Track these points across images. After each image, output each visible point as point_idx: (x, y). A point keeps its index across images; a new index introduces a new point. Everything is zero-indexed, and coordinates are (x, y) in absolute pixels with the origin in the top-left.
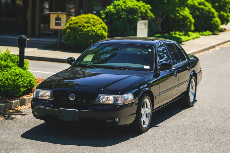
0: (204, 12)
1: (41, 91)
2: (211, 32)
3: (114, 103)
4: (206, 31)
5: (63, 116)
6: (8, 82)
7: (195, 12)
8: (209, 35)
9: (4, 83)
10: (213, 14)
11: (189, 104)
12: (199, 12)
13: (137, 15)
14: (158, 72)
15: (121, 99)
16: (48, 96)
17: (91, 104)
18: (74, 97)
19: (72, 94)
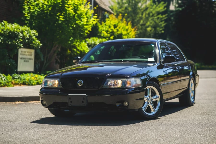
1: (49, 80)
3: (123, 88)
5: (71, 102)
13: (17, 40)
14: (162, 64)
15: (129, 83)
16: (56, 84)
17: (98, 89)
18: (83, 83)
19: (80, 80)
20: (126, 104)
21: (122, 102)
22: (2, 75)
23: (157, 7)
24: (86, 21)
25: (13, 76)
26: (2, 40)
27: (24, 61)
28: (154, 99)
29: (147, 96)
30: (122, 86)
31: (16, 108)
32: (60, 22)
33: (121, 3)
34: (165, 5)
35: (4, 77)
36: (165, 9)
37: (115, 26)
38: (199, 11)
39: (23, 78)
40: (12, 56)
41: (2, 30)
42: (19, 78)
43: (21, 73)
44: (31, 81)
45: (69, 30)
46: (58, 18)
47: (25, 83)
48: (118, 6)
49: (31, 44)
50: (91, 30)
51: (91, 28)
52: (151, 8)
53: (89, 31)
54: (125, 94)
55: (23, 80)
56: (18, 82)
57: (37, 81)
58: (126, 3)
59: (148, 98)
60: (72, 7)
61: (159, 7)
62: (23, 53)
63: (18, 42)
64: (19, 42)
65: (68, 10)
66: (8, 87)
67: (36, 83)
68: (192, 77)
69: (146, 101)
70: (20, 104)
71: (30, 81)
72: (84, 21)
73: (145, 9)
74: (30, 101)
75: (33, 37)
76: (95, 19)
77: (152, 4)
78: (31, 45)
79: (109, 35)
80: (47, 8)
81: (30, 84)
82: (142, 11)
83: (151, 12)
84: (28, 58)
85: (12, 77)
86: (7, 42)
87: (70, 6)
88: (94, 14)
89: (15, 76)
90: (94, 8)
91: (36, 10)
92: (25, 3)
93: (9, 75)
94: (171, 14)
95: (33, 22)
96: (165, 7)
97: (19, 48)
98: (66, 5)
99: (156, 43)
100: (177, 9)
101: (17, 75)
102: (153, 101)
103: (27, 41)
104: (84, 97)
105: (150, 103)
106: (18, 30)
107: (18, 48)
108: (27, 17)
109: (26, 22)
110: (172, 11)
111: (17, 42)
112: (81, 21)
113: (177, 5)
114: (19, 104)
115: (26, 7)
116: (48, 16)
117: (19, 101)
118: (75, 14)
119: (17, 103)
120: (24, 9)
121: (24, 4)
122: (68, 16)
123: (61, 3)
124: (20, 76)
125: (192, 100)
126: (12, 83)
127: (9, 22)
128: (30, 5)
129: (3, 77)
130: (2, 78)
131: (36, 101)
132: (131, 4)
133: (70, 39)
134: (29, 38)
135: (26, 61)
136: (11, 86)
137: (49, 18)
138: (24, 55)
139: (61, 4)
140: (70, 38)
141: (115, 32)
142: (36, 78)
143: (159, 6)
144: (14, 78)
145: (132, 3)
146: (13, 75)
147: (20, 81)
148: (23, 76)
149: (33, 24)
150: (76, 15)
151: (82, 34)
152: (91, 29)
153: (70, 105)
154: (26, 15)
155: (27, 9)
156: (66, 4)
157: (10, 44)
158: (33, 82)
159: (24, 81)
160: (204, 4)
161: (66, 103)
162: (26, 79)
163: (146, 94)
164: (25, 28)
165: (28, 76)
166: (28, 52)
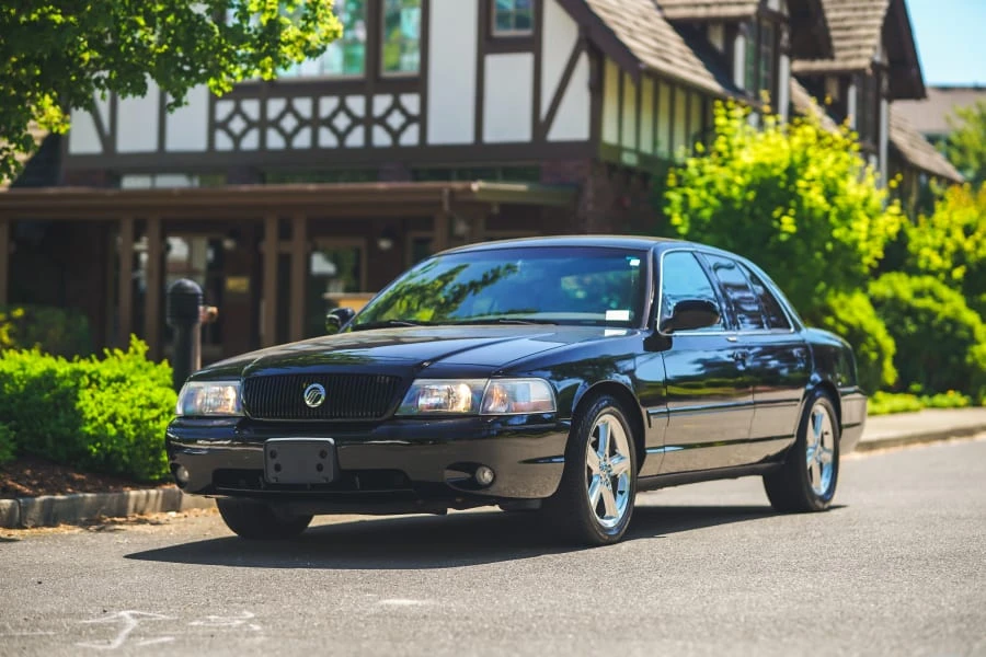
0: (935, 323)
1: (202, 387)
2: (963, 394)
3: (474, 412)
4: (944, 391)
5: (278, 468)
6: (116, 426)
7: (903, 324)
8: (956, 406)
9: (101, 427)
10: (971, 330)
11: (810, 500)
12: (916, 321)
14: (660, 332)
15: (498, 395)
16: (230, 403)
17: (383, 418)
18: (323, 397)
19: (315, 385)
20: (487, 476)
21: (473, 468)
30: (474, 406)
32: (784, 238)
37: (968, 231)
46: (775, 224)
50: (881, 255)
51: (881, 246)
54: (485, 438)
59: (602, 461)
60: (818, 186)
65: (806, 197)
68: (819, 397)
79: (948, 264)
80: (742, 195)
87: (812, 184)
88: (889, 203)
90: (888, 183)
91: (705, 202)
98: (801, 183)
104: (323, 450)
108: (678, 225)
112: (850, 228)
118: (830, 210)
122: (807, 217)
123: (784, 178)
133: (818, 289)
137: (749, 226)
139: (783, 182)
140: (818, 285)
141: (969, 253)
150: (834, 210)
152: (883, 251)
153: (274, 481)
154: (674, 220)
155: (679, 199)
156: (799, 179)
161: (261, 472)
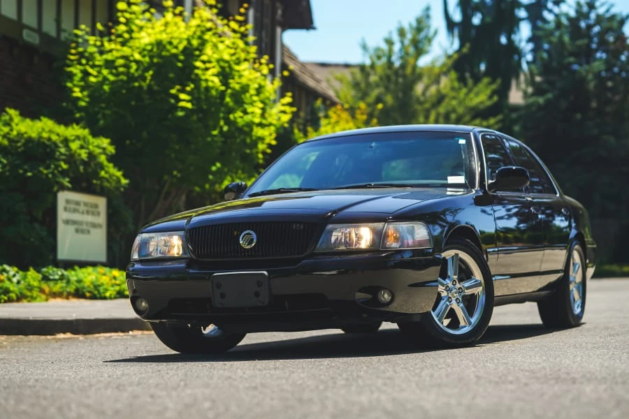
1: (153, 237)
3: (376, 249)
5: (223, 296)
13: (53, 166)
14: (488, 192)
15: (392, 235)
16: (176, 248)
17: (303, 256)
18: (255, 241)
19: (247, 232)
20: (386, 297)
21: (374, 291)
22: (12, 270)
23: (472, 95)
24: (258, 111)
25: (45, 272)
26: (4, 166)
27: (77, 231)
28: (468, 288)
29: (448, 281)
30: (373, 243)
31: (57, 345)
32: (181, 114)
33: (363, 85)
34: (494, 87)
35: (17, 274)
36: (495, 98)
38: (594, 104)
39: (75, 278)
40: (39, 215)
41: (4, 136)
42: (62, 277)
43: (69, 265)
44: (99, 286)
45: (209, 139)
46: (173, 101)
47: (80, 293)
48: (353, 92)
49: (95, 181)
50: (274, 143)
51: (274, 135)
52: (454, 98)
53: (270, 146)
55: (75, 283)
56: (61, 290)
57: (117, 288)
58: (377, 86)
59: (450, 285)
60: (214, 67)
61: (477, 94)
62: (72, 206)
63: (56, 172)
64: (59, 172)
65: (203, 77)
66: (29, 301)
67: (114, 293)
68: (576, 244)
69: (444, 294)
70: (68, 339)
71: (96, 287)
72: (252, 113)
73: (434, 100)
74: (99, 333)
75: (99, 158)
76: (288, 109)
77: (456, 84)
78: (96, 184)
80: (140, 72)
81: (98, 296)
82: (427, 105)
83: (454, 110)
84: (87, 224)
85: (40, 276)
86: (21, 171)
87: (208, 65)
88: (282, 93)
89: (51, 272)
90: (281, 72)
91: (105, 79)
92: (72, 57)
93: (31, 269)
94: (514, 115)
95: (100, 116)
96: (494, 93)
97: (58, 191)
98: (198, 64)
99: (471, 133)
100: (531, 100)
101: (55, 269)
102: (463, 294)
103: (81, 168)
104: (259, 281)
105: (456, 300)
106: (54, 138)
107: (56, 188)
108: (78, 99)
109: (78, 115)
110: (516, 108)
111: (51, 170)
112: (245, 112)
113: (530, 90)
114: (64, 339)
115: (76, 70)
116: (146, 97)
117: (64, 333)
118: (226, 90)
119: (61, 336)
120: (71, 76)
121: (68, 62)
122: (203, 97)
123: (182, 57)
124: (66, 273)
125: (577, 311)
126: (42, 291)
127: (24, 114)
128: (87, 64)
129: (14, 276)
130: (12, 276)
131: (116, 331)
132: (392, 86)
133: (214, 168)
134: (86, 159)
135: (82, 232)
136: (38, 299)
137: (147, 102)
138: (75, 211)
139: (181, 61)
140: (215, 165)
142: (115, 278)
143: (476, 90)
144: (46, 278)
145: (397, 83)
146: (44, 270)
147: (66, 287)
148: (73, 273)
149: (98, 120)
150: (229, 91)
151: (248, 151)
152: (276, 139)
153: (220, 306)
154: (75, 92)
155: (80, 75)
156: (196, 60)
157: (29, 177)
158: (106, 290)
159: (78, 285)
160: (610, 84)
161: (208, 300)
162: (85, 280)
163: (444, 275)
164: (74, 131)
165: (89, 274)
166: (86, 204)
